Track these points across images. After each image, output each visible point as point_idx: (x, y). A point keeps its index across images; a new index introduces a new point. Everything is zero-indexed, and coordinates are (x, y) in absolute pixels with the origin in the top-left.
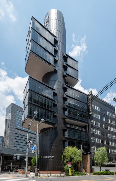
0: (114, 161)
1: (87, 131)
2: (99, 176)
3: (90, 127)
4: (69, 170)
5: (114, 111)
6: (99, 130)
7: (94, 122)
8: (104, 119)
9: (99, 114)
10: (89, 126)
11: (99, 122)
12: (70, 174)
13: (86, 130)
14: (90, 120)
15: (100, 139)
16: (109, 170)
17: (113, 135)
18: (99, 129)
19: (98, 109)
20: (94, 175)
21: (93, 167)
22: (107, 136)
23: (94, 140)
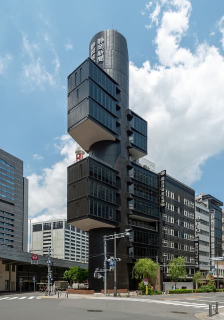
0: (190, 274)
1: (157, 231)
2: (176, 294)
3: (161, 225)
4: (145, 287)
5: (192, 196)
6: (173, 229)
7: (167, 217)
8: (179, 211)
9: (173, 204)
10: (159, 223)
11: (173, 217)
12: (147, 293)
13: (155, 229)
14: (162, 215)
15: (173, 241)
16: (186, 288)
17: (190, 234)
18: (173, 227)
19: (172, 195)
20: (169, 293)
21: (164, 283)
22: (183, 236)
23: (165, 244)
